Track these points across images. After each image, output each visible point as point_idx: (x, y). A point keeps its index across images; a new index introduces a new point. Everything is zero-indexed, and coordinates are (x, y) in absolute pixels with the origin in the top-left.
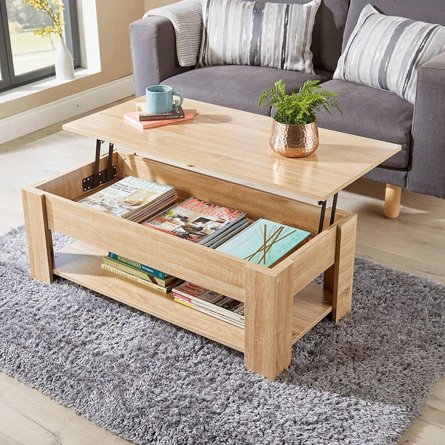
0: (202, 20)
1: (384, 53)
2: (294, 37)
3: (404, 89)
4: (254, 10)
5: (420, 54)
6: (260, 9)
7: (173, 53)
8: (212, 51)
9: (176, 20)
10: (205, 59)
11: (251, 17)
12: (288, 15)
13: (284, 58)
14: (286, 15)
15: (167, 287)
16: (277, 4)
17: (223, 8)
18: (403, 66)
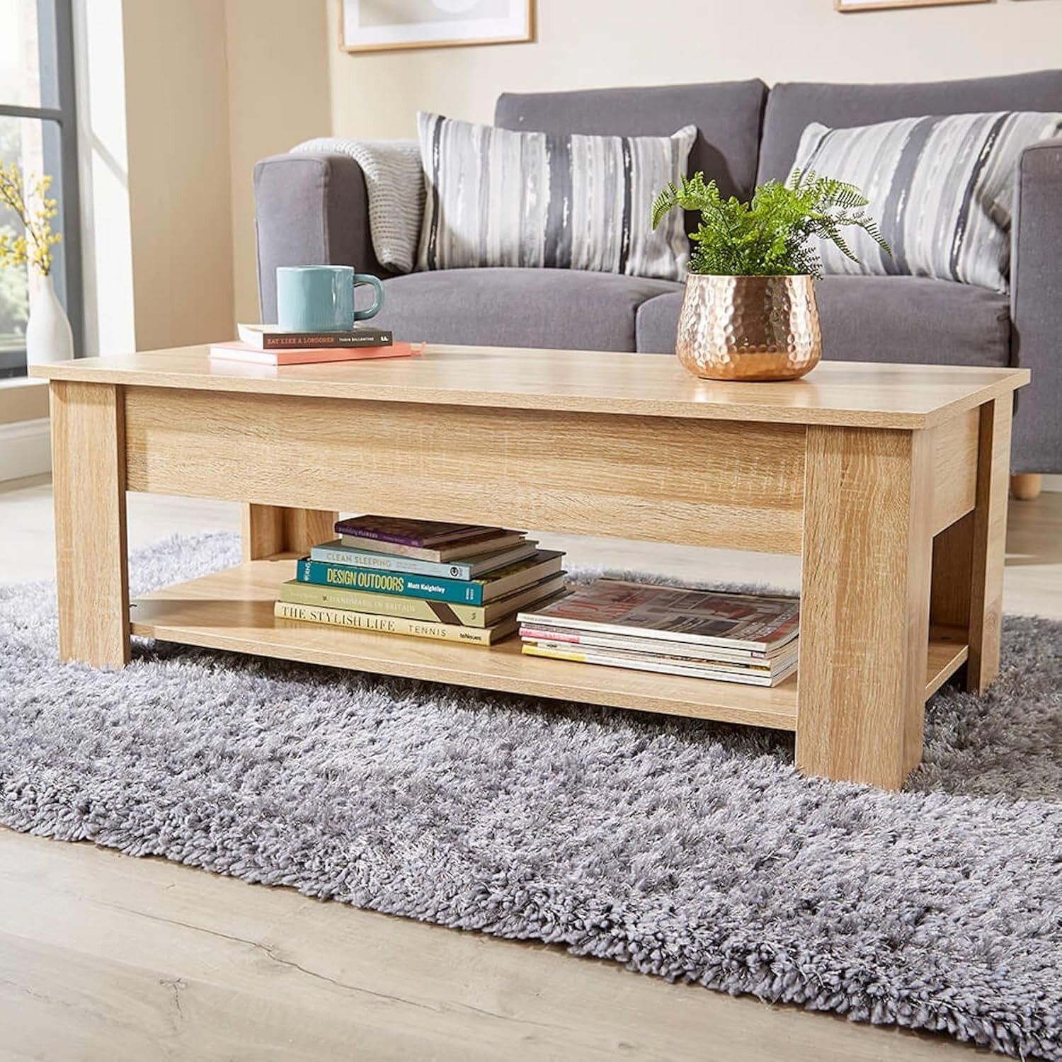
0: (422, 171)
1: (889, 185)
2: (648, 196)
3: (955, 252)
4: (547, 142)
5: (984, 171)
6: (561, 143)
7: (362, 233)
8: (452, 234)
9: (367, 156)
10: (435, 255)
11: (545, 158)
12: (629, 152)
13: (628, 245)
14: (624, 151)
15: (493, 628)
16: (599, 138)
17: (474, 140)
18: (946, 203)
